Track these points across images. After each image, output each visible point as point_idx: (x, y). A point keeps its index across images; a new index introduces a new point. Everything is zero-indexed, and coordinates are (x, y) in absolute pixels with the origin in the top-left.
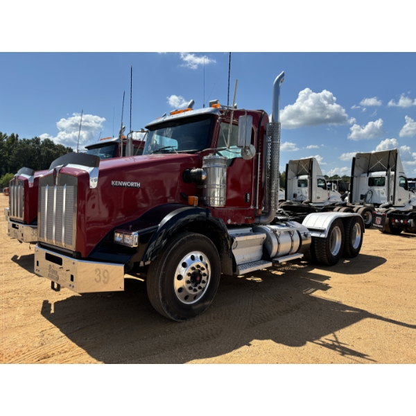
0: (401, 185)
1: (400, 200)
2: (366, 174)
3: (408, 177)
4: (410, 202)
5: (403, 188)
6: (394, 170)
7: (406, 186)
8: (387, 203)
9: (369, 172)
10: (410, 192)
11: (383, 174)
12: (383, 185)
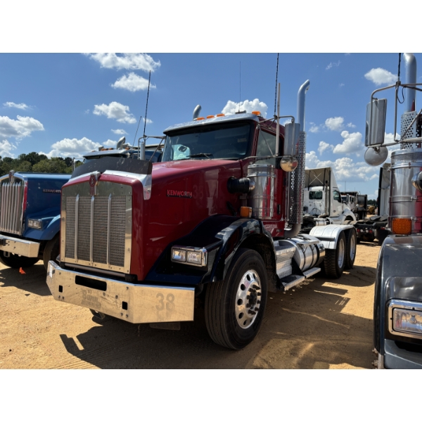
0: (335, 199)
1: (335, 211)
2: (307, 189)
3: (341, 191)
4: (343, 212)
5: (337, 201)
6: (329, 186)
7: (339, 200)
8: (324, 214)
9: (309, 186)
10: (344, 204)
11: (320, 188)
12: (321, 198)
